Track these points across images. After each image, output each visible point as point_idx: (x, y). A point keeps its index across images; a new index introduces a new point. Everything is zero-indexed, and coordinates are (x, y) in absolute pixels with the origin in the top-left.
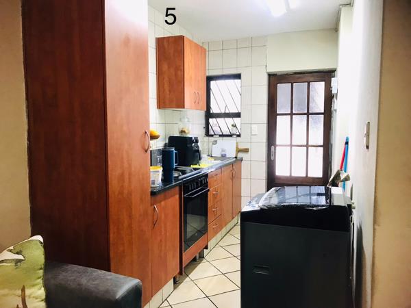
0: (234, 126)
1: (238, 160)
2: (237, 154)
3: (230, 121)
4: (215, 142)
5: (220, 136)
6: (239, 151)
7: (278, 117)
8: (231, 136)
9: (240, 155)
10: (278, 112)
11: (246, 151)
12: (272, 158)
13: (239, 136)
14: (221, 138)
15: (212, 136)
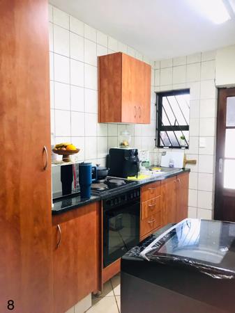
0: (183, 138)
1: (185, 172)
2: (184, 165)
3: (179, 134)
4: (164, 154)
5: (170, 147)
6: (186, 162)
7: (227, 130)
8: (180, 147)
9: (188, 167)
10: (227, 125)
11: (194, 162)
12: (220, 171)
13: (187, 148)
14: (170, 150)
15: (162, 147)
